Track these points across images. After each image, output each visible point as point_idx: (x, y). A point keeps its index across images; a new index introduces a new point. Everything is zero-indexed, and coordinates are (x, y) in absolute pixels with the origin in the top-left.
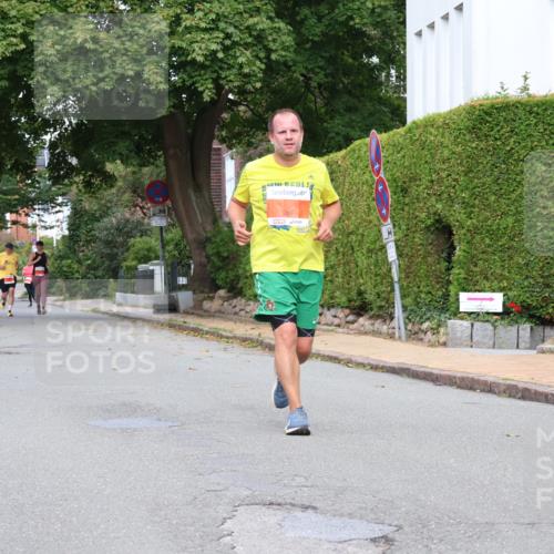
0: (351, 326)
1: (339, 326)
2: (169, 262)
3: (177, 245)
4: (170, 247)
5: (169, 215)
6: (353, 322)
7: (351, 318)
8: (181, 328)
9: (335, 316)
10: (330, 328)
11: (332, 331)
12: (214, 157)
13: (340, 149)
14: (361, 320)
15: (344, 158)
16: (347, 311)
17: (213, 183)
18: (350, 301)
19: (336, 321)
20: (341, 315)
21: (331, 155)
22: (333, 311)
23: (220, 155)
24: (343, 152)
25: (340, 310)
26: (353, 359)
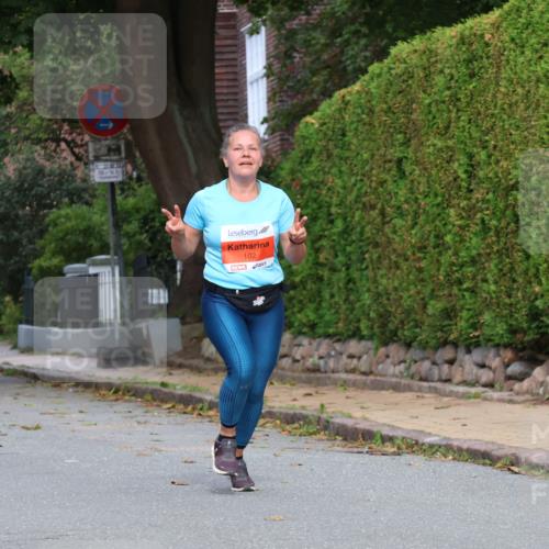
0: (517, 386)
1: (490, 385)
2: (131, 256)
3: (145, 221)
4: (133, 227)
5: (130, 158)
6: (520, 378)
7: (516, 368)
8: (158, 397)
9: (483, 366)
10: (473, 390)
11: (476, 396)
12: (221, 32)
13: (487, 9)
14: (538, 372)
15: (496, 26)
16: (508, 354)
17: (221, 86)
18: (513, 331)
19: (486, 376)
20: (496, 363)
21: (470, 22)
22: (477, 355)
23: (234, 27)
24: (495, 14)
25: (492, 352)
26: (523, 456)
